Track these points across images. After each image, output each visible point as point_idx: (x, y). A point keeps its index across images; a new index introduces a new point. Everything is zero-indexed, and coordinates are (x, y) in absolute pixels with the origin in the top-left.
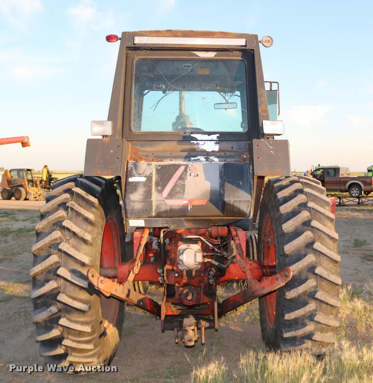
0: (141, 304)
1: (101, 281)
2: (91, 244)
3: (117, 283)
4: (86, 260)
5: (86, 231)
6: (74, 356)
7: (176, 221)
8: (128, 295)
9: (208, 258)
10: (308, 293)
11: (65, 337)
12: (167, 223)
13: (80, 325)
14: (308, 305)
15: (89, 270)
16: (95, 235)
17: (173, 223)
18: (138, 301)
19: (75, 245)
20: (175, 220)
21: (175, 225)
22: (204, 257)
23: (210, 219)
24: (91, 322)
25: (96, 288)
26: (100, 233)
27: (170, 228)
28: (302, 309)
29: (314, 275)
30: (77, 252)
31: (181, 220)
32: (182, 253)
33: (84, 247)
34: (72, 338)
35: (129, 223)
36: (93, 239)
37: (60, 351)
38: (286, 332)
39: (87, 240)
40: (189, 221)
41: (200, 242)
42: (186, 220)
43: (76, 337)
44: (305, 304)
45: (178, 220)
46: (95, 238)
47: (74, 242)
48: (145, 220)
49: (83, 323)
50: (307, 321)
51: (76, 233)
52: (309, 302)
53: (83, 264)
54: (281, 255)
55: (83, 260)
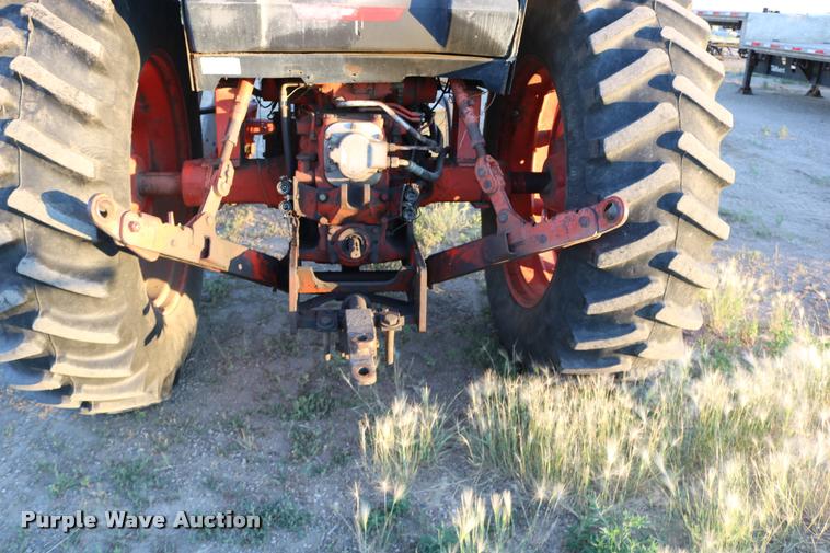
0: (240, 267)
1: (131, 225)
2: (99, 124)
3: (176, 224)
4: (86, 167)
5: (81, 86)
6: (87, 392)
7: (322, 63)
8: (206, 253)
9: (401, 158)
10: (651, 258)
11: (57, 355)
12: (299, 68)
13: (90, 329)
14: (650, 285)
15: (94, 196)
16: (110, 98)
17: (315, 66)
18: (232, 261)
19: (54, 127)
20: (319, 59)
21: (319, 72)
22: (390, 154)
23: (408, 60)
24: (117, 319)
25: (119, 244)
26: (124, 93)
27: (306, 80)
28: (634, 294)
29: (672, 216)
30: (59, 146)
31: (335, 59)
32: (337, 144)
33: (79, 132)
34: (75, 357)
35: (199, 67)
36: (106, 109)
37: (51, 383)
38: (584, 340)
39: (85, 114)
40: (355, 62)
41: (380, 116)
42: (347, 60)
43: (84, 354)
44: (642, 282)
45: (326, 60)
46: (111, 107)
47: (51, 118)
48: (241, 58)
49: (95, 325)
50: (637, 320)
51: (53, 92)
52: (651, 278)
53: (80, 180)
54: (591, 161)
55: (77, 169)
